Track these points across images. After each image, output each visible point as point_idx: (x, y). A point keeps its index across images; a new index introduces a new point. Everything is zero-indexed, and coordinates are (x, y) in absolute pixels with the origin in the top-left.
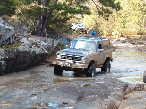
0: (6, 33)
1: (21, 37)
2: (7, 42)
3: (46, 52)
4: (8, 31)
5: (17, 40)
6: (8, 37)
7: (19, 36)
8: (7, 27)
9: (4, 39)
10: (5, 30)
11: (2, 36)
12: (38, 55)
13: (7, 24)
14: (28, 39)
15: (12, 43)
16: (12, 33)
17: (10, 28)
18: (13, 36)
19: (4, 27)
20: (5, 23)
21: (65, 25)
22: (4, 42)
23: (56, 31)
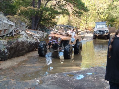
0: (9, 28)
1: (20, 31)
2: (10, 35)
3: (39, 41)
4: (11, 26)
5: (18, 33)
6: (11, 31)
7: (19, 30)
8: (10, 23)
9: (8, 33)
10: (8, 26)
11: (6, 31)
12: (33, 44)
13: (10, 21)
14: (25, 32)
15: (13, 35)
16: (14, 28)
17: (12, 24)
18: (14, 30)
19: (7, 24)
20: (8, 20)
21: (51, 22)
22: (8, 34)
23: (45, 26)
